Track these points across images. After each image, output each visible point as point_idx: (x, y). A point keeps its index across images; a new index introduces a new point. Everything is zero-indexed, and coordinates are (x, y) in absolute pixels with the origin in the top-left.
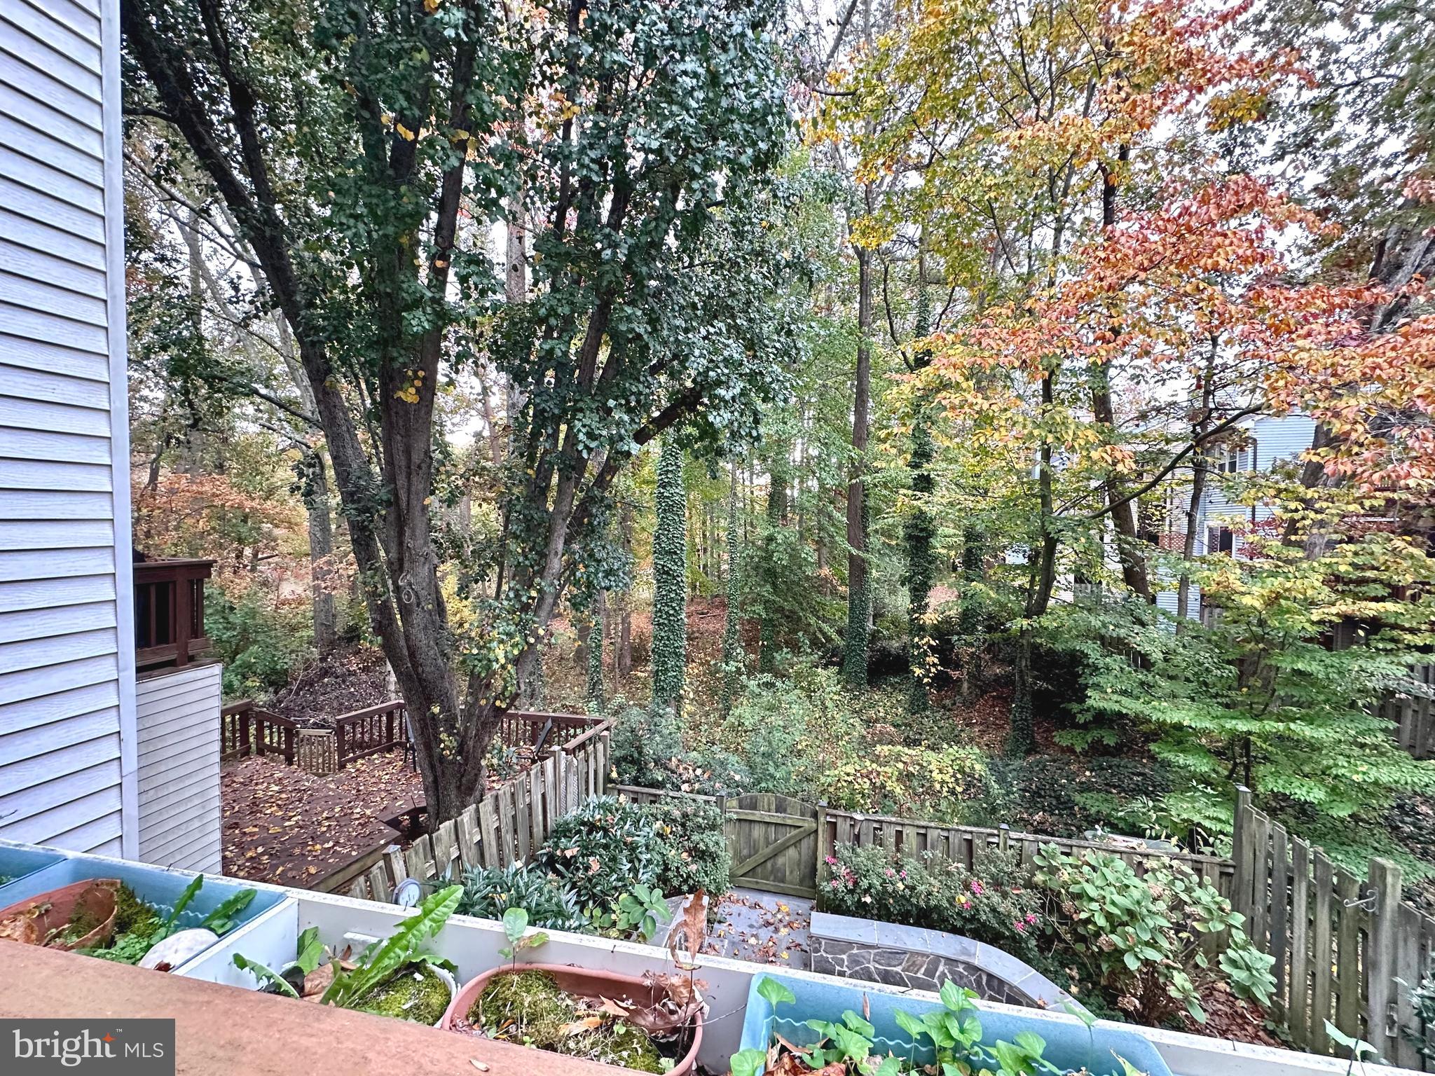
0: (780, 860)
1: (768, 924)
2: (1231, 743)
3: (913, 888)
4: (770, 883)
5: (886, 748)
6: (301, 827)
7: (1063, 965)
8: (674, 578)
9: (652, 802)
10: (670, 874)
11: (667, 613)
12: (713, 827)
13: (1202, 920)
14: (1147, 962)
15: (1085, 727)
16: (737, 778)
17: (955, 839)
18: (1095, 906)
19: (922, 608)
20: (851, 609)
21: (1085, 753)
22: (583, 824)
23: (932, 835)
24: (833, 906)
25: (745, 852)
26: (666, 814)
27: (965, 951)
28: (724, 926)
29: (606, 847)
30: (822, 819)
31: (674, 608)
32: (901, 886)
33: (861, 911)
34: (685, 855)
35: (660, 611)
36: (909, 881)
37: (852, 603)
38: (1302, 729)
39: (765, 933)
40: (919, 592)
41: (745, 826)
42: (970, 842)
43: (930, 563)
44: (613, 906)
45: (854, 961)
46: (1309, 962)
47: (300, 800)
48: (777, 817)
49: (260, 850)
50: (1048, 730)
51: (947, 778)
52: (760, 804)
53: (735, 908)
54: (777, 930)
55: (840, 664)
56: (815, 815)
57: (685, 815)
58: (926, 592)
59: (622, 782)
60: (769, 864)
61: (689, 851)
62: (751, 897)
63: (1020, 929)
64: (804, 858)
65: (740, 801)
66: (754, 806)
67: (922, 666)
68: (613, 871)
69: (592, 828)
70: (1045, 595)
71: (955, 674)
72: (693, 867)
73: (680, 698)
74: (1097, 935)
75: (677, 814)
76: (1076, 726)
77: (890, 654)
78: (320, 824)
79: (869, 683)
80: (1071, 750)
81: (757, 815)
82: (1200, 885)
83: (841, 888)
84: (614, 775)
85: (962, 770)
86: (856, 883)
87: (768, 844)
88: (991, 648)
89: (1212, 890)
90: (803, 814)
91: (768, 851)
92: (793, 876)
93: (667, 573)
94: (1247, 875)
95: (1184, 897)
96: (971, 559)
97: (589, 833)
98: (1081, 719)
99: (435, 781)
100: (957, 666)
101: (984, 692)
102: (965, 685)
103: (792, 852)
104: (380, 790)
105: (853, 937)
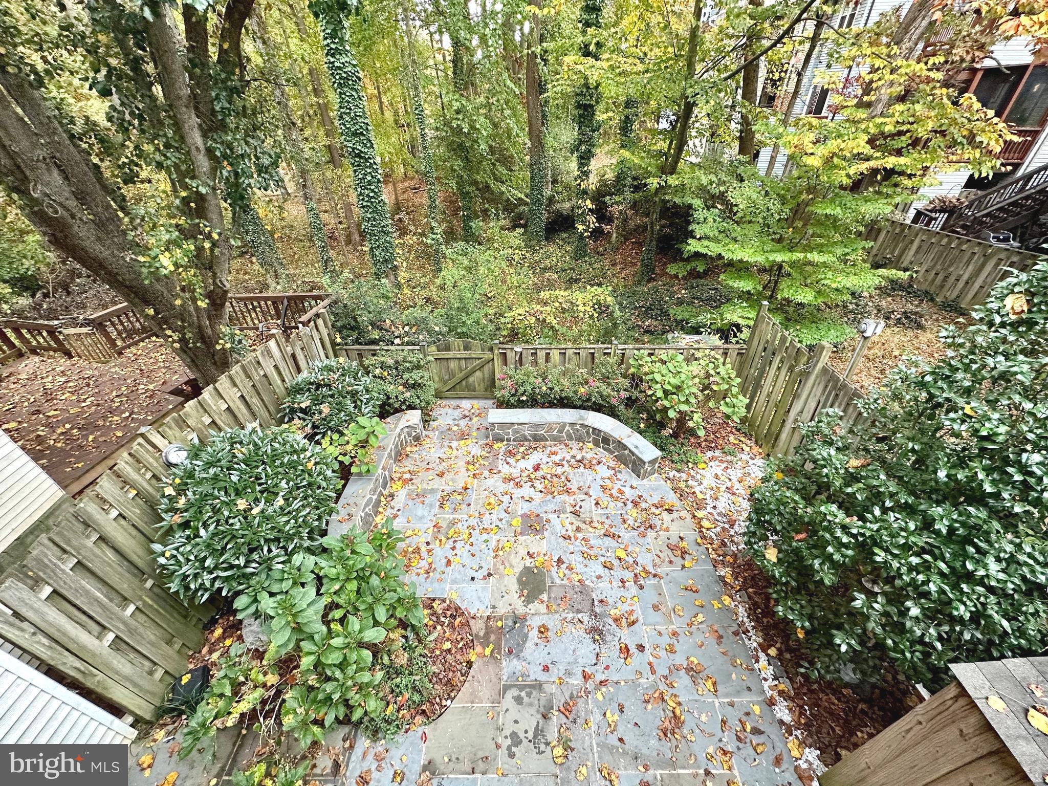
0: (471, 379)
1: (465, 417)
2: (772, 267)
3: (551, 389)
4: (466, 393)
5: (547, 293)
6: (98, 405)
7: (639, 413)
8: (367, 160)
9: (373, 355)
10: (391, 401)
11: (368, 196)
12: (418, 367)
13: (718, 384)
14: (680, 412)
15: (688, 260)
16: (437, 329)
17: (583, 353)
18: (659, 386)
19: (586, 174)
20: (532, 178)
21: (684, 278)
22: (311, 384)
23: (570, 352)
24: (503, 404)
25: (446, 377)
26: (382, 363)
27: (582, 418)
28: (436, 423)
29: (332, 396)
30: (496, 352)
31: (373, 191)
32: (544, 388)
33: (521, 405)
34: (401, 388)
35: (361, 194)
36: (550, 385)
37: (532, 172)
38: (814, 257)
39: (463, 423)
40: (585, 158)
41: (445, 363)
42: (593, 354)
43: (594, 131)
44: (346, 432)
45: (515, 432)
46: (769, 396)
47: (88, 385)
48: (466, 354)
49: (68, 426)
50: (665, 264)
51: (588, 309)
52: (452, 347)
53: (443, 411)
54: (471, 419)
55: (524, 226)
56: (491, 350)
57: (397, 362)
58: (589, 159)
59: (346, 344)
60: (464, 383)
61: (404, 385)
62: (453, 403)
63: (614, 402)
64: (486, 376)
65: (438, 347)
66: (448, 348)
67: (583, 223)
68: (340, 411)
69: (318, 386)
70: (677, 158)
71: (607, 228)
72: (408, 394)
73: (395, 268)
74: (657, 401)
75: (391, 362)
76: (683, 260)
77: (562, 214)
78: (112, 401)
79: (547, 239)
80: (676, 276)
81: (451, 354)
82: (724, 364)
83: (507, 394)
84: (339, 340)
85: (598, 303)
86: (516, 390)
87: (461, 371)
88: (634, 205)
89: (729, 366)
90: (483, 350)
91: (461, 375)
92: (480, 388)
93: (358, 156)
94: (751, 354)
95: (712, 372)
96: (626, 127)
97: (317, 389)
98: (686, 255)
99: (193, 361)
100: (610, 220)
101: (626, 239)
102: (615, 235)
103: (478, 374)
104: (159, 368)
105: (514, 420)
